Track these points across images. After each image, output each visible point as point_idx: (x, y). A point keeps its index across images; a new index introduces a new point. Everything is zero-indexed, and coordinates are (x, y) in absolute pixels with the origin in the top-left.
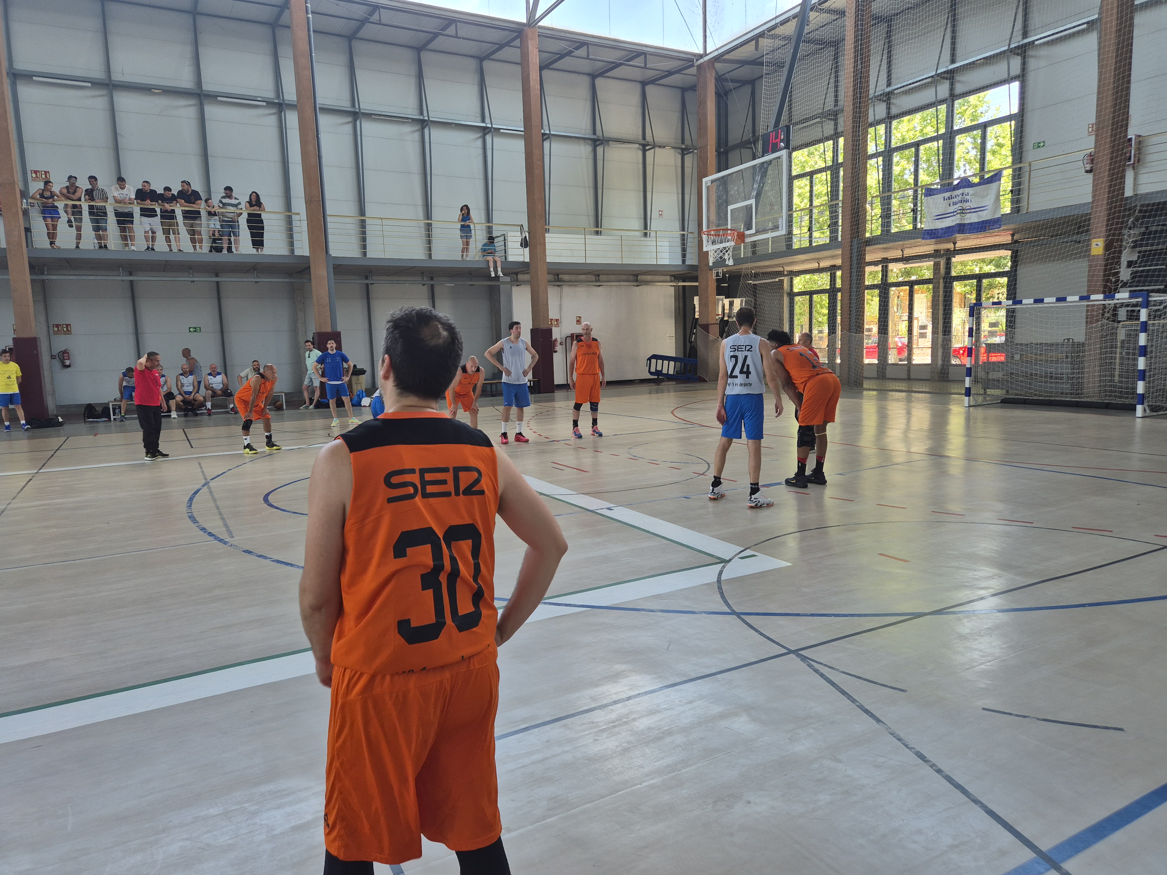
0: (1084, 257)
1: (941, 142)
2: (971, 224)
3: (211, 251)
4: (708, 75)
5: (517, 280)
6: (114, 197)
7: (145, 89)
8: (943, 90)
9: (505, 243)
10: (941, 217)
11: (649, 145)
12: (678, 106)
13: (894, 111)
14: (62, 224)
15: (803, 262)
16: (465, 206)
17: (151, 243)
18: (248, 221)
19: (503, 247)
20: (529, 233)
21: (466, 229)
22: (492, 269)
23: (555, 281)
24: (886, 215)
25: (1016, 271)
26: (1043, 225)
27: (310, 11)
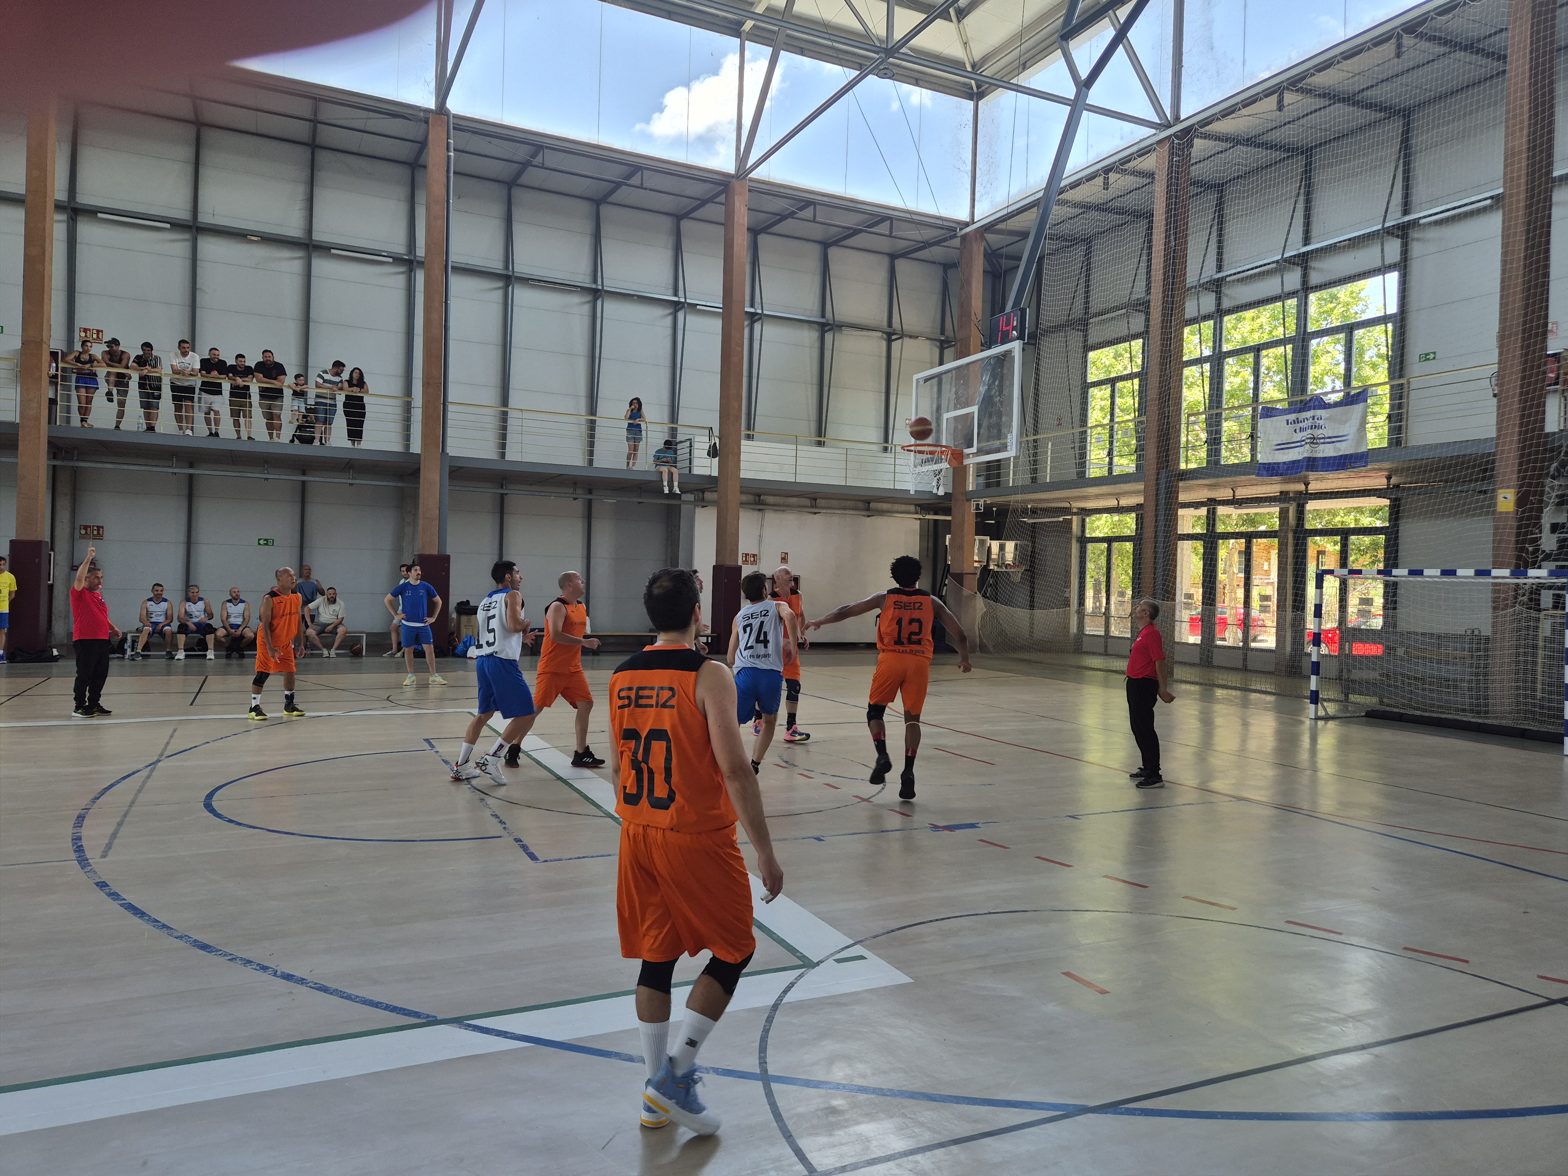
0: (1487, 513)
1: (1289, 347)
2: (1324, 458)
3: (292, 441)
4: (975, 247)
5: (703, 500)
6: (172, 366)
7: (241, 235)
8: (1293, 279)
9: (690, 450)
10: (1283, 447)
11: (896, 334)
12: (938, 286)
13: (1226, 304)
14: (99, 398)
15: (1098, 497)
16: (637, 399)
17: (213, 427)
18: (345, 405)
20: (720, 439)
21: (634, 430)
22: (665, 483)
23: (755, 503)
24: (1214, 442)
25: (1395, 526)
26: (1426, 466)
27: (452, 148)
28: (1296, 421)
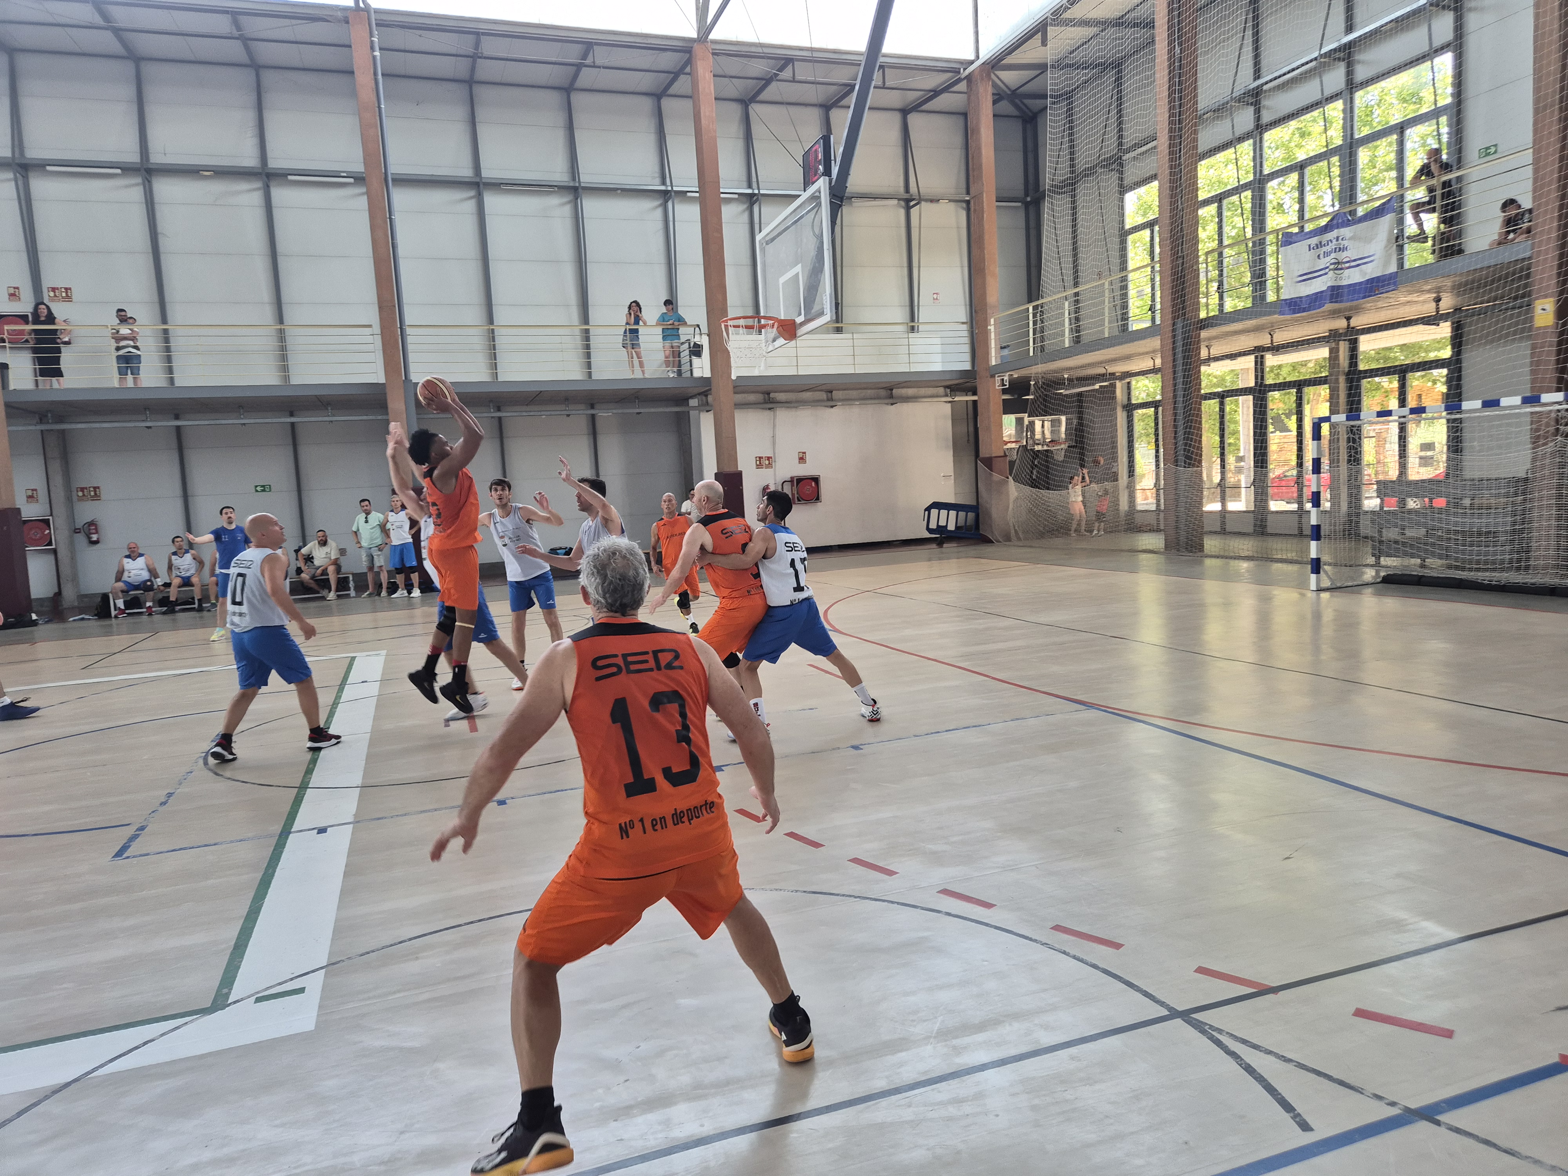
1: (1336, 159)
2: (1349, 286)
4: (981, 88)
5: (703, 405)
7: (191, 172)
8: (1336, 78)
10: (1308, 277)
11: (914, 199)
12: (959, 140)
13: (1266, 117)
16: (635, 302)
20: (709, 336)
23: (765, 402)
25: (1458, 358)
26: (1473, 282)
27: (377, 47)
28: (1319, 245)
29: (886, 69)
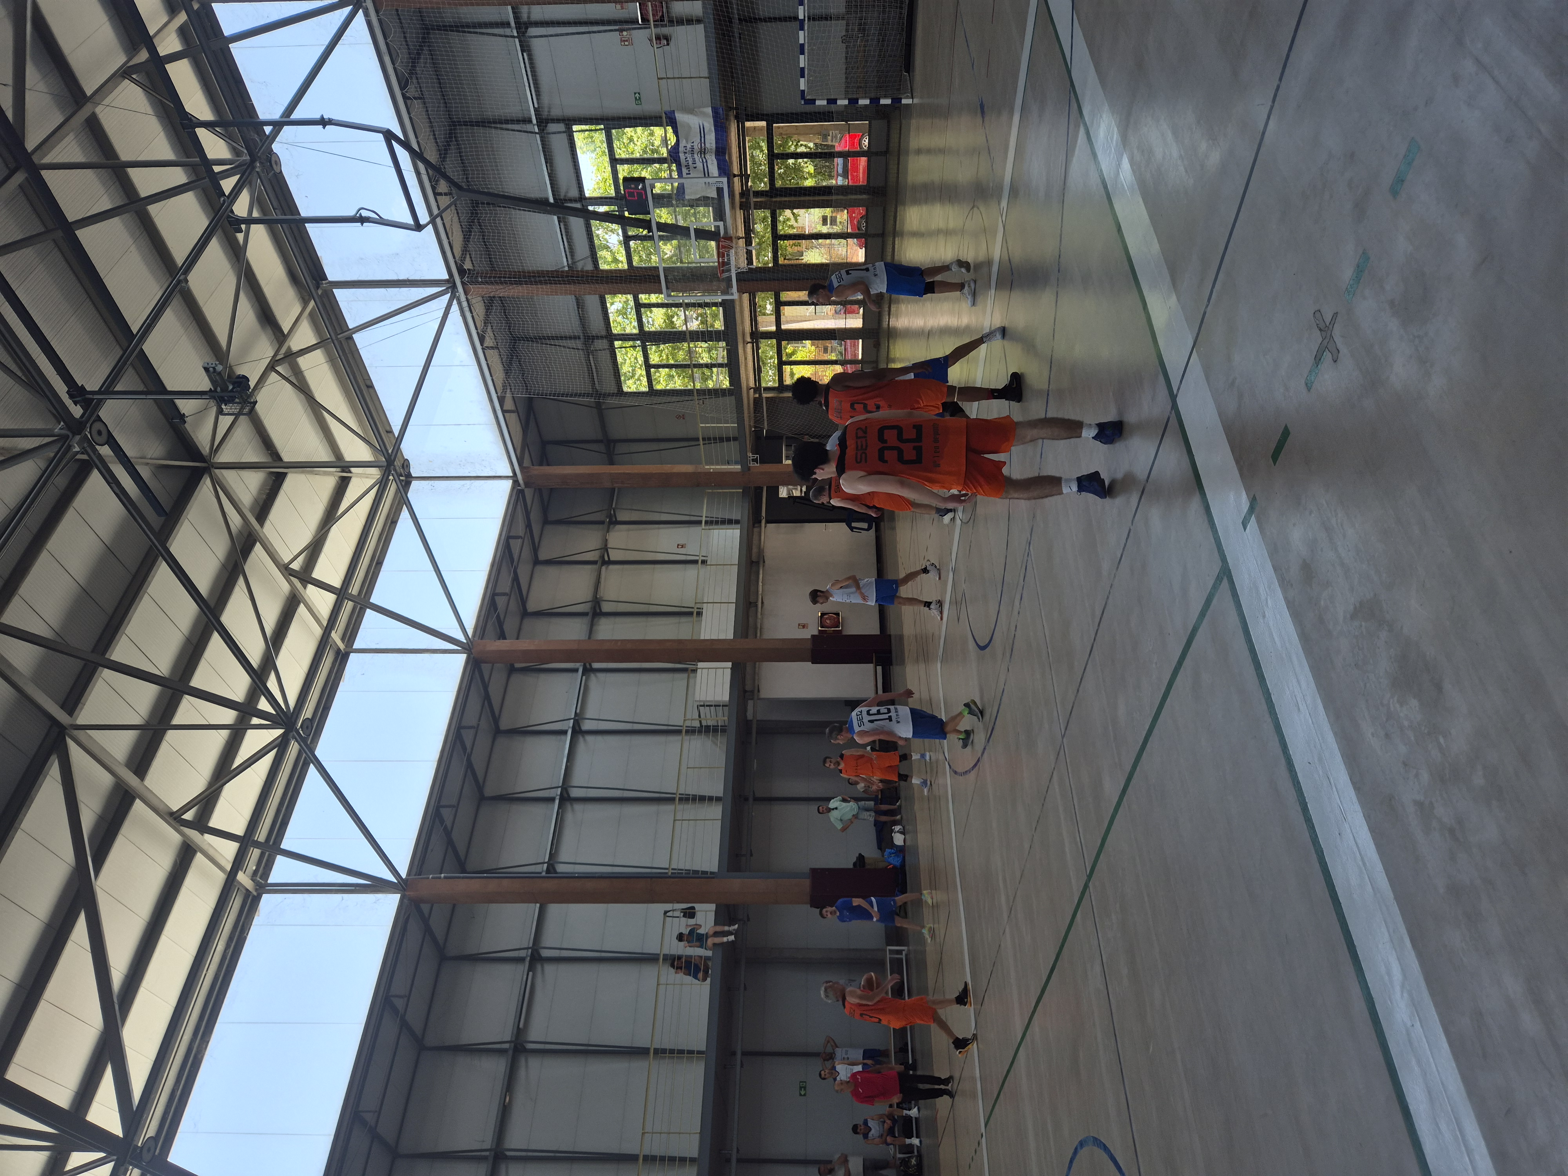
4: (536, 473)
5: (753, 687)
7: (504, 1113)
9: (707, 706)
10: (707, 177)
11: (603, 556)
12: (561, 529)
19: (713, 708)
25: (767, 115)
27: (439, 875)
28: (687, 166)
29: (511, 534)
